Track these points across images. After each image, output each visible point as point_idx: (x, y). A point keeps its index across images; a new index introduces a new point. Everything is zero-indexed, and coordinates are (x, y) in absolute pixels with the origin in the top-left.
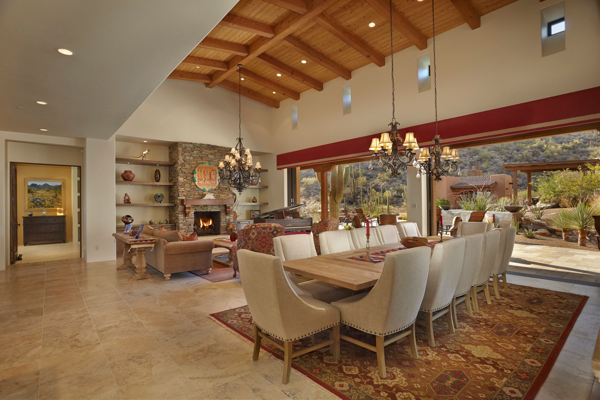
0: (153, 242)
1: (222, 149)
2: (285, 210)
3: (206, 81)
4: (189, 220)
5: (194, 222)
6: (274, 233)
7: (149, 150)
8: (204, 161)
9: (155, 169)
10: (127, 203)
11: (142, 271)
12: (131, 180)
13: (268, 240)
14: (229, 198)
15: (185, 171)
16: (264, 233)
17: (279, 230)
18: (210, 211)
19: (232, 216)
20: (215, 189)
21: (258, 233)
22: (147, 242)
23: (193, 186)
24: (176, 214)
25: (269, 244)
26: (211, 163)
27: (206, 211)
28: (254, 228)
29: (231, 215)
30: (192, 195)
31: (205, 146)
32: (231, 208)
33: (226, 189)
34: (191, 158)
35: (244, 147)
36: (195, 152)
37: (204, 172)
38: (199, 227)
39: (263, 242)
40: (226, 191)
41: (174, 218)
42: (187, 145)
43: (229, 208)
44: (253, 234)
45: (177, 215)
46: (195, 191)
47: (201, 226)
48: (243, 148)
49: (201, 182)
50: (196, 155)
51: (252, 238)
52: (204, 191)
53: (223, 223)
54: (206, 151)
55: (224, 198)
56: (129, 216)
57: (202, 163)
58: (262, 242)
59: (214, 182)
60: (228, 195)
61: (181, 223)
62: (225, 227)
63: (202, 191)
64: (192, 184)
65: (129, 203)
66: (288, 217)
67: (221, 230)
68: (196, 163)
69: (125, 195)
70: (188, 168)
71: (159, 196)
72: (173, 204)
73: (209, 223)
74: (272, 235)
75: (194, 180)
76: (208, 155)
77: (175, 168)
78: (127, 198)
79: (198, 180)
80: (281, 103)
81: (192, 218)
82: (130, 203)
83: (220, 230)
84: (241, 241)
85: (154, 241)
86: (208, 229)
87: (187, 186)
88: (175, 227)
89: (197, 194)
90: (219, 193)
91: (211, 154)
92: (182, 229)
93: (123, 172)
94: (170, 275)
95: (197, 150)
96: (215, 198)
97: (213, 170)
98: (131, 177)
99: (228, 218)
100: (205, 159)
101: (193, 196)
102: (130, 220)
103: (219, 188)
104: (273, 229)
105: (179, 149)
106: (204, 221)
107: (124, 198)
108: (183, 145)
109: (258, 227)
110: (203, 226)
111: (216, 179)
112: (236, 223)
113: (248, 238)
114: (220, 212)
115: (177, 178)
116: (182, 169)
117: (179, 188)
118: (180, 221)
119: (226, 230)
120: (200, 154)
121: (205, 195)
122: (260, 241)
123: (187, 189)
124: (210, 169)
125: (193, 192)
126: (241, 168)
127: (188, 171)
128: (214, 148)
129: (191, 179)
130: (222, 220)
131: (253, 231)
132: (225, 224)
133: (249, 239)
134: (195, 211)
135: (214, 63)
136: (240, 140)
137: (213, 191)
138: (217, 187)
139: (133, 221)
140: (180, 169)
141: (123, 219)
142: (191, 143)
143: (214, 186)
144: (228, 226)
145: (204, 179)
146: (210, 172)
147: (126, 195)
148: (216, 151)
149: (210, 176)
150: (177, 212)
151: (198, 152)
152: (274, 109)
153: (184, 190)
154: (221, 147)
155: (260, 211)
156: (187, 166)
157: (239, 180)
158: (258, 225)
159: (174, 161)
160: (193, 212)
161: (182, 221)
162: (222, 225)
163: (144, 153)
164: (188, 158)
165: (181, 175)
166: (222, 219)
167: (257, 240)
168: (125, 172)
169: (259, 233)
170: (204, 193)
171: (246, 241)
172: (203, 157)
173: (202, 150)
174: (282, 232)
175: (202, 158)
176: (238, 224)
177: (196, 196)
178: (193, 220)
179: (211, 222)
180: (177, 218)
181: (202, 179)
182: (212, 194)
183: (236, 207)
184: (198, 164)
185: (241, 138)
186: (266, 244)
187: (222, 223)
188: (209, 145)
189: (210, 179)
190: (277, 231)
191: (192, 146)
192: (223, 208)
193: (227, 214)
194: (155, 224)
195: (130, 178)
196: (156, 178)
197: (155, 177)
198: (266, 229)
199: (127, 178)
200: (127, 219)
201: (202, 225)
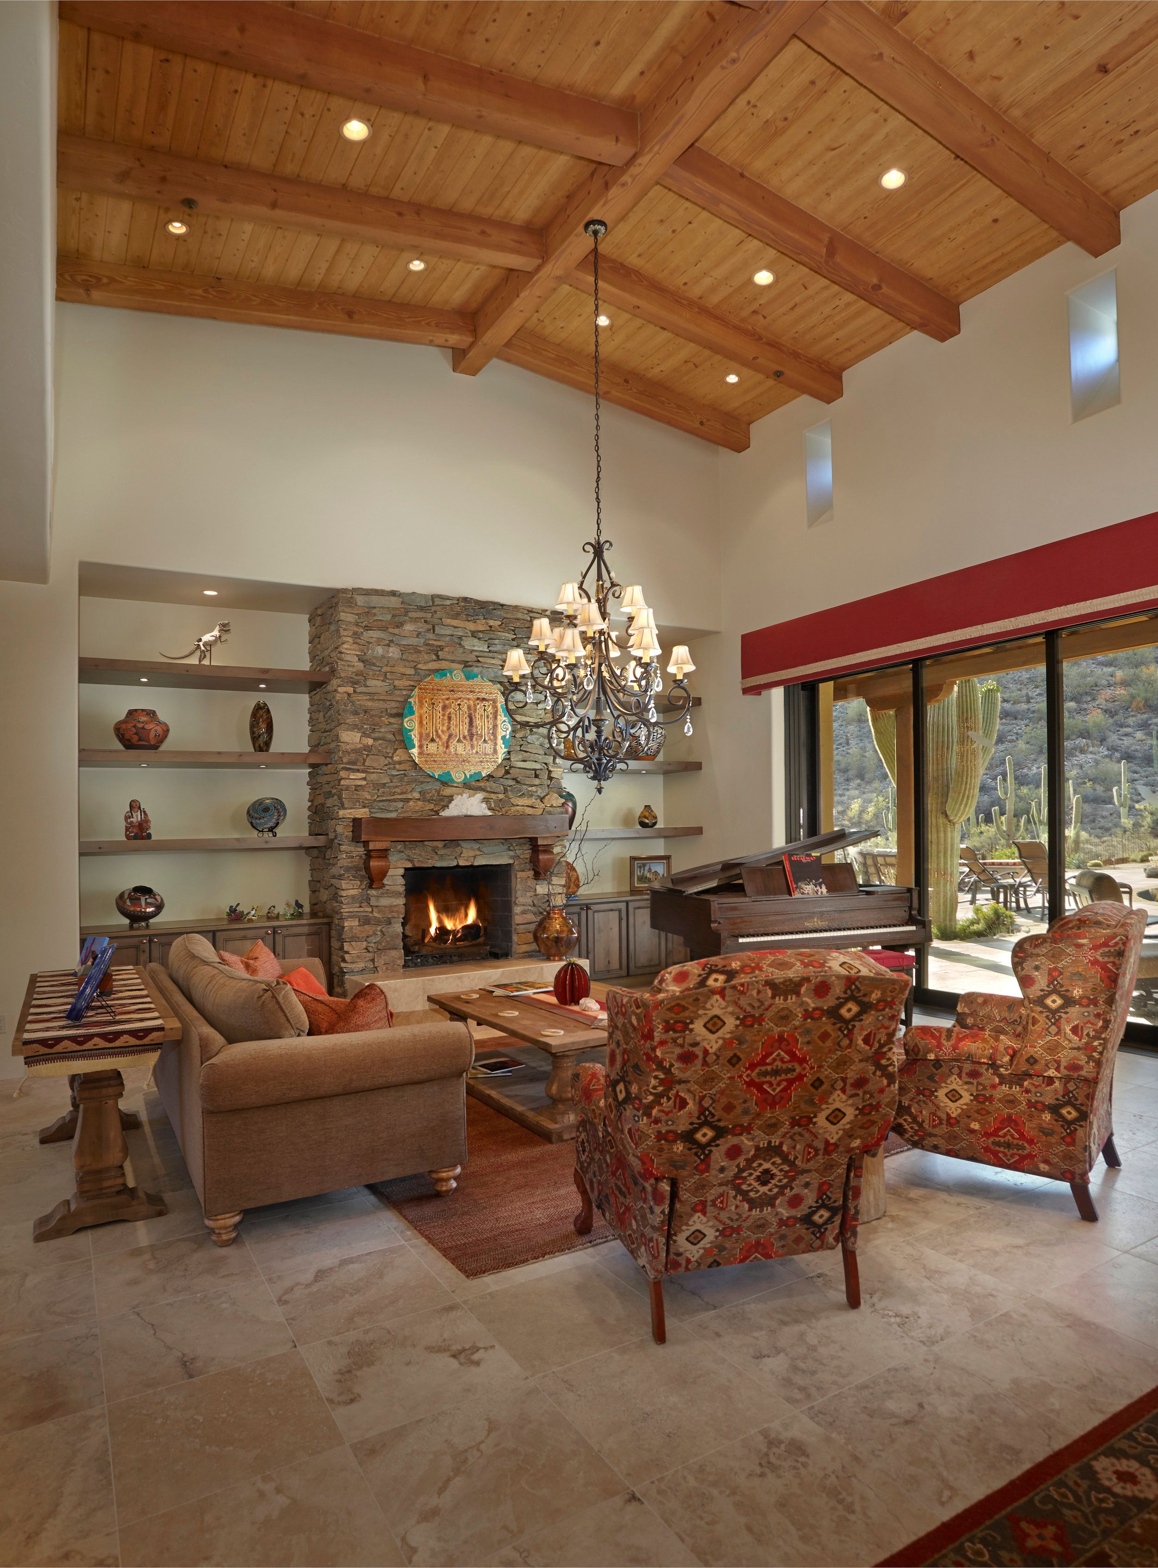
0: (146, 1041)
1: (520, 616)
2: (794, 858)
3: (454, 339)
4: (385, 902)
5: (402, 910)
6: (843, 1011)
7: (224, 625)
8: (444, 665)
9: (251, 700)
10: (135, 838)
11: (106, 1184)
12: (155, 747)
13: (802, 1061)
14: (550, 813)
15: (370, 704)
16: (784, 1017)
17: (875, 996)
18: (472, 866)
19: (559, 881)
20: (490, 776)
21: (743, 1021)
22: (117, 1043)
23: (400, 763)
24: (334, 877)
25: (809, 1079)
26: (476, 670)
27: (454, 864)
28: (722, 992)
29: (555, 880)
30: (395, 800)
31: (448, 602)
32: (556, 850)
33: (536, 776)
34: (394, 652)
35: (615, 580)
36: (409, 627)
37: (444, 708)
38: (425, 932)
39: (776, 1072)
40: (537, 781)
41: (324, 895)
42: (375, 600)
43: (548, 849)
44: (714, 1024)
45: (334, 881)
46: (409, 783)
47: (432, 931)
48: (613, 585)
49: (432, 748)
50: (414, 641)
51: (706, 1052)
52: (445, 784)
53: (524, 912)
54: (455, 622)
55: (529, 811)
56: (145, 891)
57: (437, 671)
58: (765, 1074)
59: (489, 748)
60: (542, 799)
61: (352, 916)
62: (532, 927)
63: (437, 786)
64: (396, 758)
65: (142, 838)
66: (809, 889)
67: (515, 938)
68: (412, 672)
69: (131, 806)
70: (379, 690)
71: (266, 810)
72: (322, 838)
73: (466, 915)
74: (829, 1028)
75: (403, 741)
76: (460, 638)
77: (329, 696)
78: (137, 817)
79: (420, 741)
80: (756, 429)
81: (396, 894)
82: (149, 836)
83: (510, 940)
84: (636, 1067)
85: (155, 1035)
86: (460, 939)
87: (375, 765)
88: (330, 929)
89: (416, 795)
90: (506, 791)
91: (474, 634)
92: (355, 939)
93: (122, 716)
94: (237, 1219)
95: (415, 620)
96: (489, 813)
97: (484, 699)
98: (152, 734)
99: (542, 889)
100: (449, 657)
101: (400, 805)
102: (148, 905)
103: (507, 772)
104: (838, 990)
105: (343, 616)
106: (445, 909)
107: (127, 818)
108: (360, 600)
109: (743, 979)
110: (442, 929)
111: (494, 734)
112: (577, 909)
113: (678, 1051)
114: (509, 865)
115: (334, 732)
116: (355, 697)
117: (343, 774)
118: (345, 910)
119: (536, 938)
120: (431, 636)
121: (451, 798)
122: (752, 1067)
123: (374, 777)
124: (471, 696)
125: (398, 790)
126: (606, 674)
127: (381, 705)
128: (488, 612)
129: (390, 736)
130: (521, 900)
131: (716, 1006)
132: (530, 917)
133: (687, 1058)
134: (410, 865)
135: (483, 232)
136: (598, 551)
137: (482, 784)
138: (499, 766)
139: (159, 907)
140: (349, 695)
141: (121, 903)
142: (393, 593)
143: (485, 765)
144: (542, 925)
145: (445, 737)
146: (469, 708)
147: (134, 806)
148: (495, 623)
149: (471, 723)
150: (334, 871)
151: (423, 627)
152: (726, 456)
153: (364, 783)
154: (516, 608)
155: (667, 858)
156: (376, 685)
157: (594, 728)
158: (742, 969)
159: (327, 669)
160: (402, 871)
161: (355, 909)
162: (518, 919)
163: (207, 638)
164: (380, 650)
165: (351, 719)
166: (519, 893)
167: (734, 1061)
168: (131, 713)
169: (748, 1020)
170: (447, 791)
171: (667, 1071)
172: (441, 648)
173: (436, 621)
174: (891, 1004)
175: (436, 652)
176: (584, 913)
177: (411, 803)
178: (401, 901)
179: (472, 914)
180: (336, 897)
181: (439, 736)
182: (480, 796)
183: (576, 845)
184: (419, 677)
185: (602, 540)
186: (790, 1082)
187: (517, 910)
188: (465, 599)
189: (471, 736)
190: (859, 1003)
191: (394, 602)
192: (525, 853)
193: (540, 873)
194: (250, 921)
195: (148, 740)
196: (255, 738)
197: (252, 733)
198: (798, 994)
199: (135, 739)
200: (135, 900)
201: (435, 924)
